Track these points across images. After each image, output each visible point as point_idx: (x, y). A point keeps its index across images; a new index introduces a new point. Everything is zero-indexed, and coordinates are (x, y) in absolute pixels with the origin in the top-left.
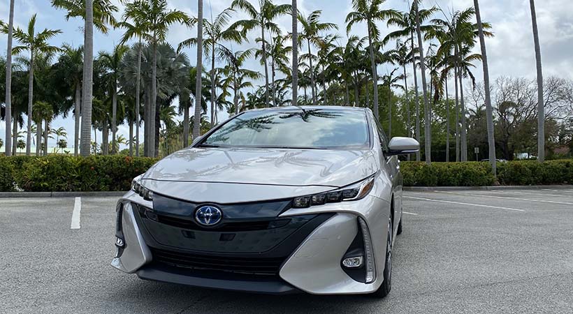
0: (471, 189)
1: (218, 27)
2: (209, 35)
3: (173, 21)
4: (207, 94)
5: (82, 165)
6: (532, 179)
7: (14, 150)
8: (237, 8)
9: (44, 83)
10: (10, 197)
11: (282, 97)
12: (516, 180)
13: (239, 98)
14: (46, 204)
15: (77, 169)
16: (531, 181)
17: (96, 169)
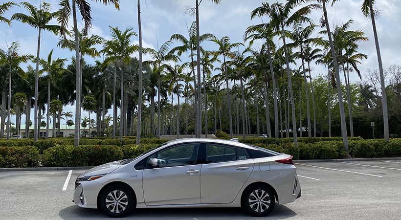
0: (325, 162)
1: (162, 52)
2: (156, 59)
3: (135, 51)
4: (167, 86)
5: (74, 152)
6: (375, 153)
7: (39, 127)
8: (174, 40)
9: (58, 84)
10: (37, 170)
11: (219, 87)
12: (363, 154)
13: (188, 88)
14: (54, 176)
15: (70, 154)
16: (375, 155)
17: (81, 154)
